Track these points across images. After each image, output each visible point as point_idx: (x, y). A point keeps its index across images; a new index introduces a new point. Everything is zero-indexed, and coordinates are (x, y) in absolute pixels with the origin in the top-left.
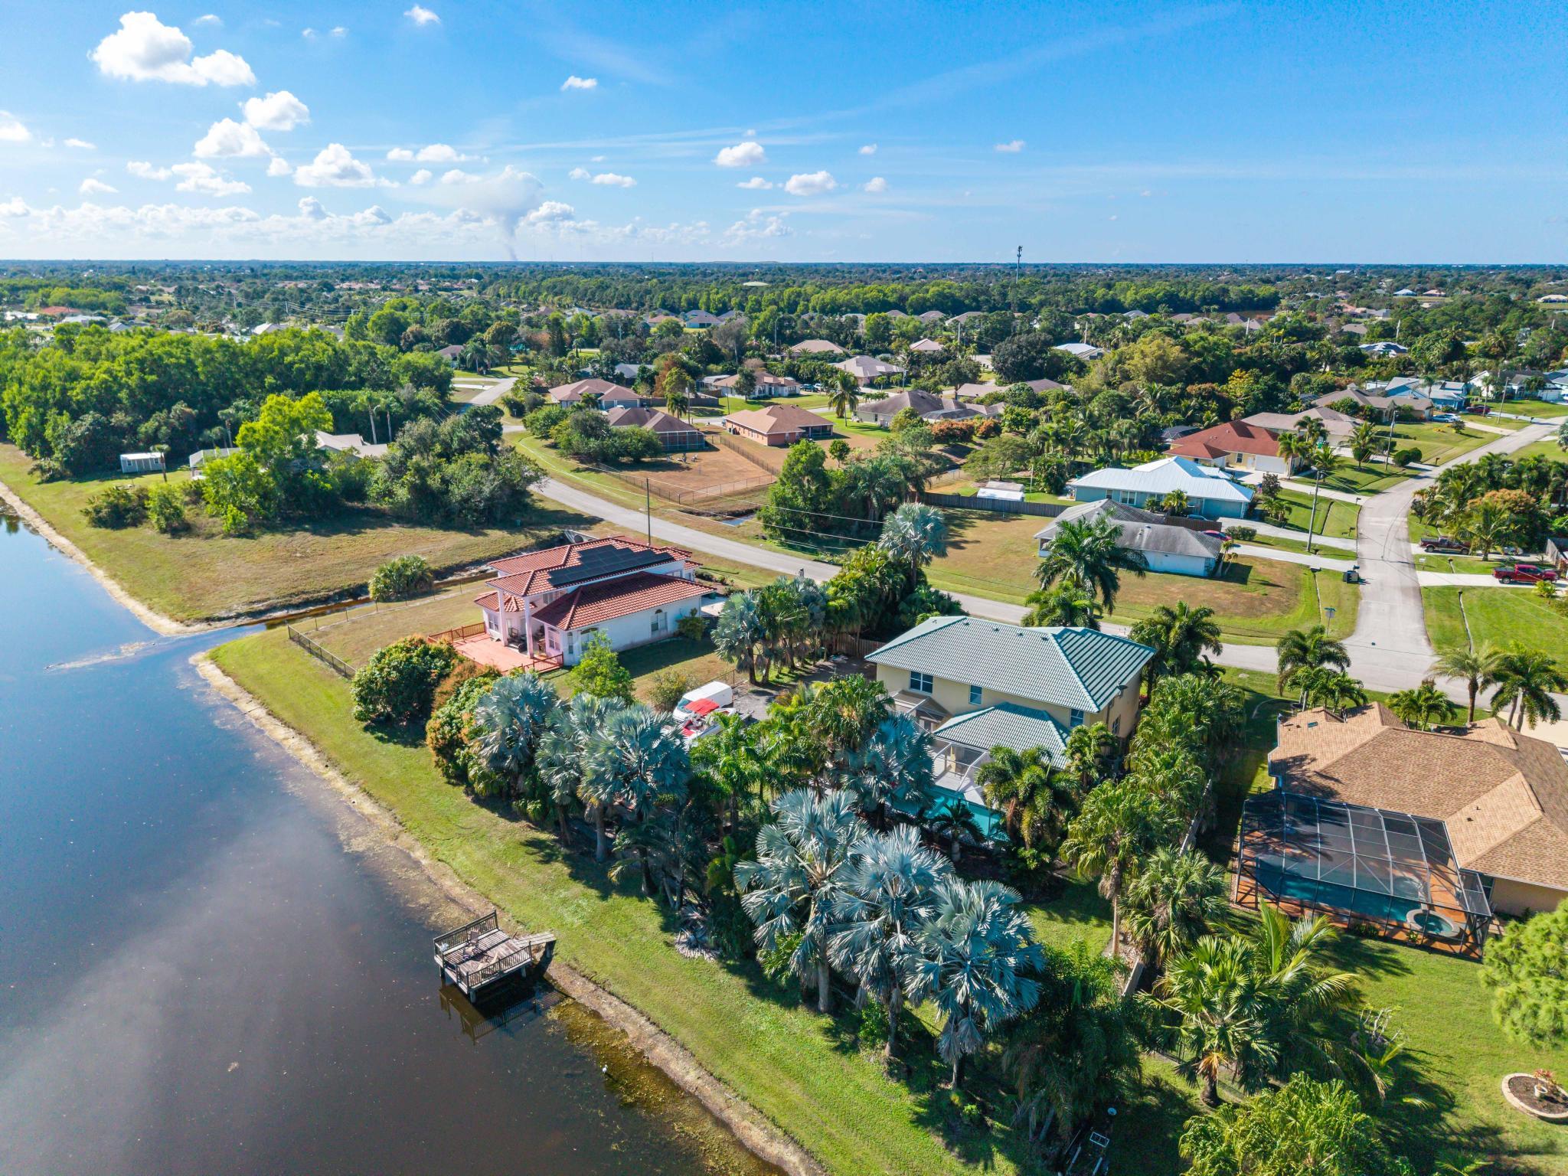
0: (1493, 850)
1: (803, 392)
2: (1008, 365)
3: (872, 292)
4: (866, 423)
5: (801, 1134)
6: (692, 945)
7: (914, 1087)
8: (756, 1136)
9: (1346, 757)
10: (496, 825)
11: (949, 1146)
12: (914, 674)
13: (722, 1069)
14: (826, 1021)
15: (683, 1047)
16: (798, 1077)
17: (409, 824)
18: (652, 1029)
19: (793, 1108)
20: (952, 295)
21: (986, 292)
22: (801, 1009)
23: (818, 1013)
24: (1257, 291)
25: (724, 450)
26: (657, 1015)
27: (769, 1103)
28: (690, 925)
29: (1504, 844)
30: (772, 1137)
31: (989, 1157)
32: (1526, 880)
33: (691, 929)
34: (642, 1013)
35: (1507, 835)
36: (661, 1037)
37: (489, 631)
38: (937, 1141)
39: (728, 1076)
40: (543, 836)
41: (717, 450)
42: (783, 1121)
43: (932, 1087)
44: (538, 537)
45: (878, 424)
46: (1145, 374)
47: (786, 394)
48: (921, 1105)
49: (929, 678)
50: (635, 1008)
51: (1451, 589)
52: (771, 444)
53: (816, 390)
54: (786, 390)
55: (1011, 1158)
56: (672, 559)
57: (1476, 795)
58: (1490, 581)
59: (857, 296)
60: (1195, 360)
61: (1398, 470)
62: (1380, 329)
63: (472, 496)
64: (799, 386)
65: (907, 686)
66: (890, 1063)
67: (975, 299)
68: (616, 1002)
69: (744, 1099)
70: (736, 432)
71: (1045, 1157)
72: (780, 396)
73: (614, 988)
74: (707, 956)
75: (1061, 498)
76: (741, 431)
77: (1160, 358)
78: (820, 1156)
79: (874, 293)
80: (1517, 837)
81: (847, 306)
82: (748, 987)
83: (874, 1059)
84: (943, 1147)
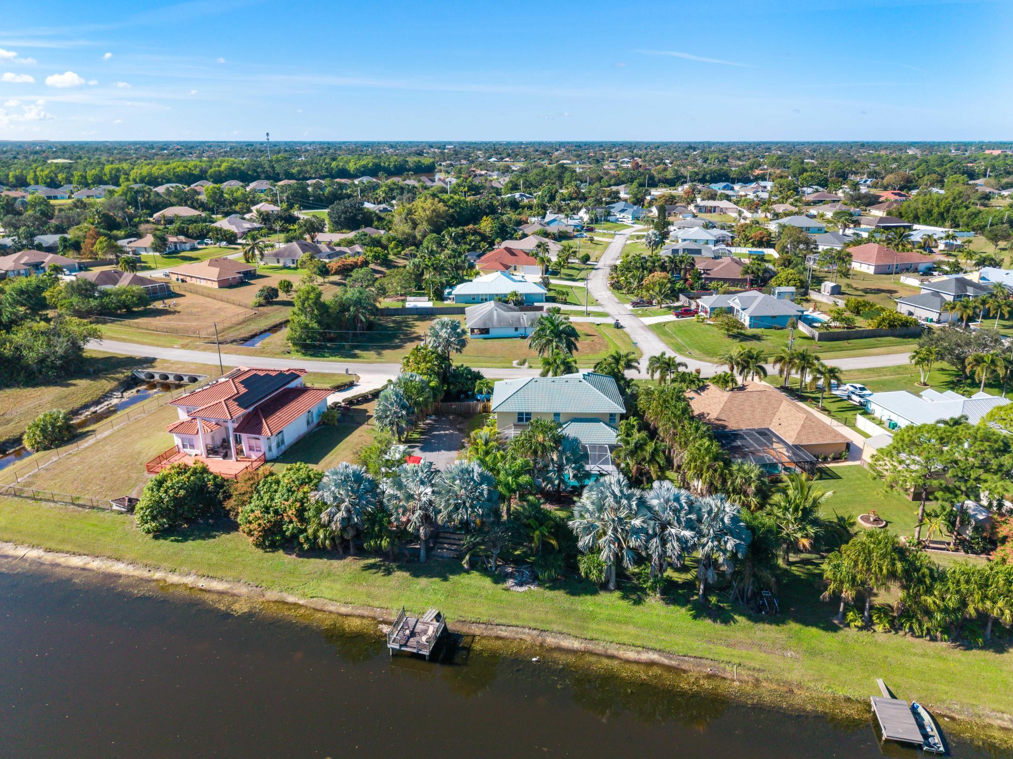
0: (798, 434)
1: (199, 247)
2: (342, 219)
3: (178, 166)
4: (271, 265)
5: (652, 645)
6: (521, 584)
7: (683, 605)
8: (631, 655)
9: (722, 409)
10: (331, 565)
11: (715, 621)
12: (520, 414)
13: (589, 635)
14: (618, 594)
15: (561, 633)
16: (626, 623)
17: (264, 584)
18: (535, 632)
19: (637, 636)
20: (239, 169)
21: (260, 165)
22: (602, 593)
23: (611, 591)
24: (423, 161)
25: (188, 295)
26: (532, 625)
27: (625, 639)
28: (511, 575)
29: (800, 431)
30: (639, 652)
31: (733, 618)
32: (813, 443)
33: (511, 578)
34: (523, 627)
35: (799, 427)
36: (544, 634)
37: (182, 450)
38: (708, 622)
39: (595, 636)
40: (372, 561)
41: (184, 296)
42: (638, 643)
43: (688, 602)
44: (117, 379)
45: (281, 265)
46: (427, 221)
47: (188, 248)
48: (690, 610)
49: (528, 414)
50: (517, 626)
51: (659, 324)
52: (220, 287)
53: (207, 244)
54: (188, 246)
55: (741, 614)
56: (298, 376)
57: (774, 414)
58: (671, 318)
59: (168, 170)
60: (451, 210)
61: (583, 266)
62: (510, 185)
63: (48, 357)
64: (196, 242)
65: (516, 421)
66: (663, 600)
67: (255, 171)
68: (504, 628)
69: (612, 642)
70: (183, 281)
71: (752, 609)
72: (184, 251)
73: (498, 621)
74: (532, 587)
75: (446, 302)
76: (188, 279)
77: (434, 211)
78: (668, 650)
79: (182, 168)
80: (803, 426)
81: (163, 178)
82: (567, 593)
83: (654, 602)
84: (712, 623)
